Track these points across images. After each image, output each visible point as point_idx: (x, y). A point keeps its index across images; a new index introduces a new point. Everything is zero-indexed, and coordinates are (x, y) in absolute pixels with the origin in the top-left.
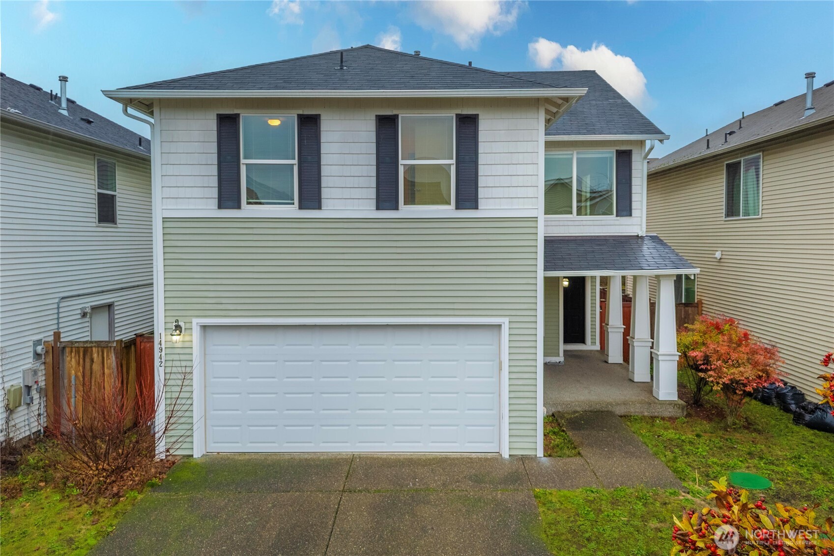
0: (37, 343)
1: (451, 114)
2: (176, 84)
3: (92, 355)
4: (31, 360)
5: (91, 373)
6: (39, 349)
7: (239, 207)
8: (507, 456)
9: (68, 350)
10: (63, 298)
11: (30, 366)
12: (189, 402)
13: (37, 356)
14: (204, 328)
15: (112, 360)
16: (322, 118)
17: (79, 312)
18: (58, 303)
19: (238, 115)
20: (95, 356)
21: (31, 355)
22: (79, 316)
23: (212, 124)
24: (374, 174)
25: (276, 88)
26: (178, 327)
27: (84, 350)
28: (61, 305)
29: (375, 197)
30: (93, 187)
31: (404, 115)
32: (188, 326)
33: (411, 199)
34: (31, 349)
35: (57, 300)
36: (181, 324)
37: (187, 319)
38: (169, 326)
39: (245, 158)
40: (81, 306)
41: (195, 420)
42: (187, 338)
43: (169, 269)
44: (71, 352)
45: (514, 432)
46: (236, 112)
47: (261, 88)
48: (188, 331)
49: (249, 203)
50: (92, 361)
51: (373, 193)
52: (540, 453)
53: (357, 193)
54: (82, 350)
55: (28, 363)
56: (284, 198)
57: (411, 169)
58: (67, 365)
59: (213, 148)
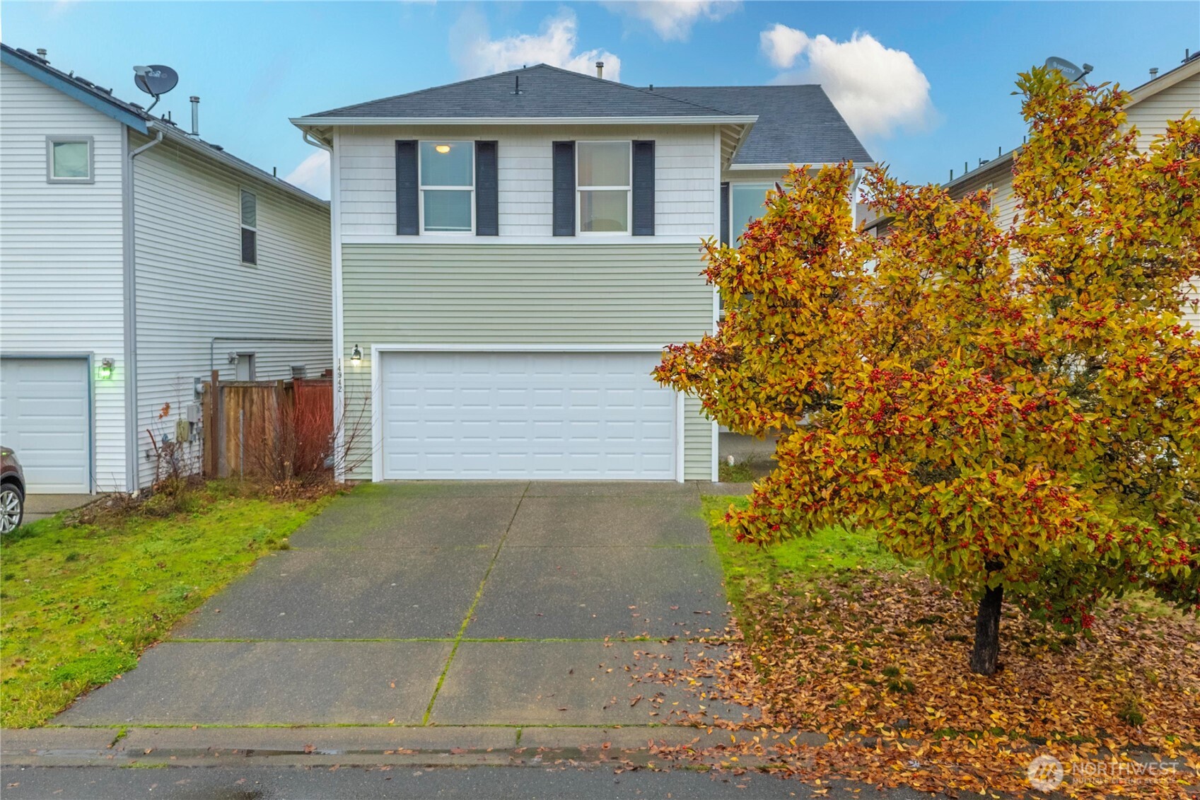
0: (197, 380)
1: (628, 141)
2: (356, 111)
3: (251, 395)
4: (192, 398)
5: (251, 415)
6: (200, 387)
7: (417, 233)
8: (682, 481)
9: (226, 390)
10: (216, 338)
11: (191, 403)
12: (367, 427)
13: (197, 394)
14: (382, 353)
15: (273, 400)
16: (500, 144)
17: (227, 356)
18: (212, 343)
19: (416, 142)
20: (255, 397)
21: (192, 392)
22: (227, 362)
23: (392, 151)
24: (551, 200)
25: (456, 115)
26: (357, 352)
27: (243, 390)
28: (215, 346)
29: (551, 223)
30: (237, 221)
31: (580, 142)
32: (367, 351)
33: (588, 227)
34: (192, 386)
35: (210, 340)
36: (360, 349)
37: (366, 345)
38: (348, 351)
39: (423, 184)
40: (229, 351)
41: (374, 444)
42: (366, 364)
43: (348, 295)
44: (230, 392)
45: (689, 458)
46: (414, 138)
47: (441, 116)
48: (367, 357)
49: (426, 230)
50: (252, 401)
51: (549, 219)
52: (715, 478)
53: (533, 219)
54: (241, 390)
55: (190, 400)
56: (463, 224)
57: (588, 196)
58: (225, 406)
59: (392, 174)
